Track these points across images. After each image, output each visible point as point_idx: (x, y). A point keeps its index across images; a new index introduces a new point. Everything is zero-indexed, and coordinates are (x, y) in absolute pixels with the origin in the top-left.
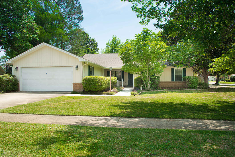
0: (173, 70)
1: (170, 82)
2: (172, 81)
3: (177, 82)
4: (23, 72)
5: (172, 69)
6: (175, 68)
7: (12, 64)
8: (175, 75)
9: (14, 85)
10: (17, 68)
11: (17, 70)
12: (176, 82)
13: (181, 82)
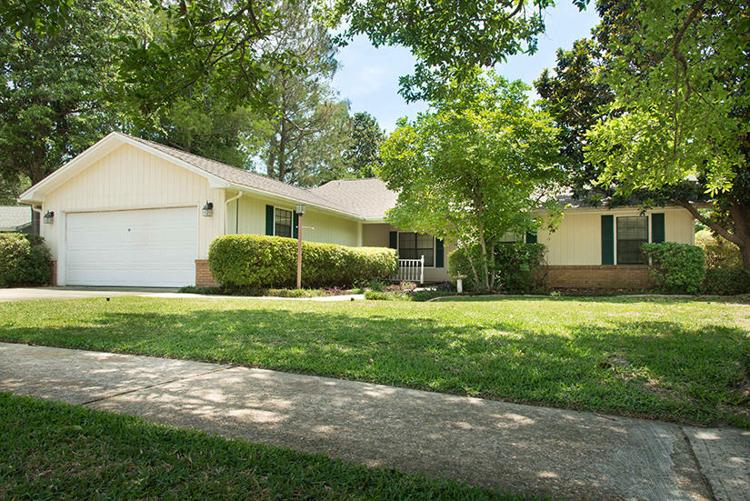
0: (607, 221)
1: (595, 268)
2: (603, 264)
3: (625, 266)
4: (68, 226)
5: (602, 216)
6: (617, 213)
7: (41, 203)
8: (618, 241)
9: (32, 265)
10: (52, 213)
11: (52, 220)
12: (619, 267)
13: (641, 266)
